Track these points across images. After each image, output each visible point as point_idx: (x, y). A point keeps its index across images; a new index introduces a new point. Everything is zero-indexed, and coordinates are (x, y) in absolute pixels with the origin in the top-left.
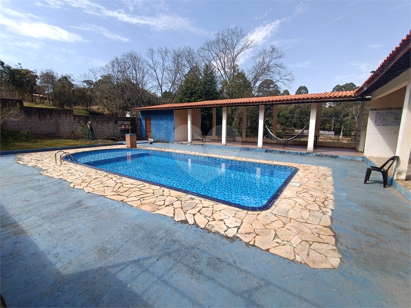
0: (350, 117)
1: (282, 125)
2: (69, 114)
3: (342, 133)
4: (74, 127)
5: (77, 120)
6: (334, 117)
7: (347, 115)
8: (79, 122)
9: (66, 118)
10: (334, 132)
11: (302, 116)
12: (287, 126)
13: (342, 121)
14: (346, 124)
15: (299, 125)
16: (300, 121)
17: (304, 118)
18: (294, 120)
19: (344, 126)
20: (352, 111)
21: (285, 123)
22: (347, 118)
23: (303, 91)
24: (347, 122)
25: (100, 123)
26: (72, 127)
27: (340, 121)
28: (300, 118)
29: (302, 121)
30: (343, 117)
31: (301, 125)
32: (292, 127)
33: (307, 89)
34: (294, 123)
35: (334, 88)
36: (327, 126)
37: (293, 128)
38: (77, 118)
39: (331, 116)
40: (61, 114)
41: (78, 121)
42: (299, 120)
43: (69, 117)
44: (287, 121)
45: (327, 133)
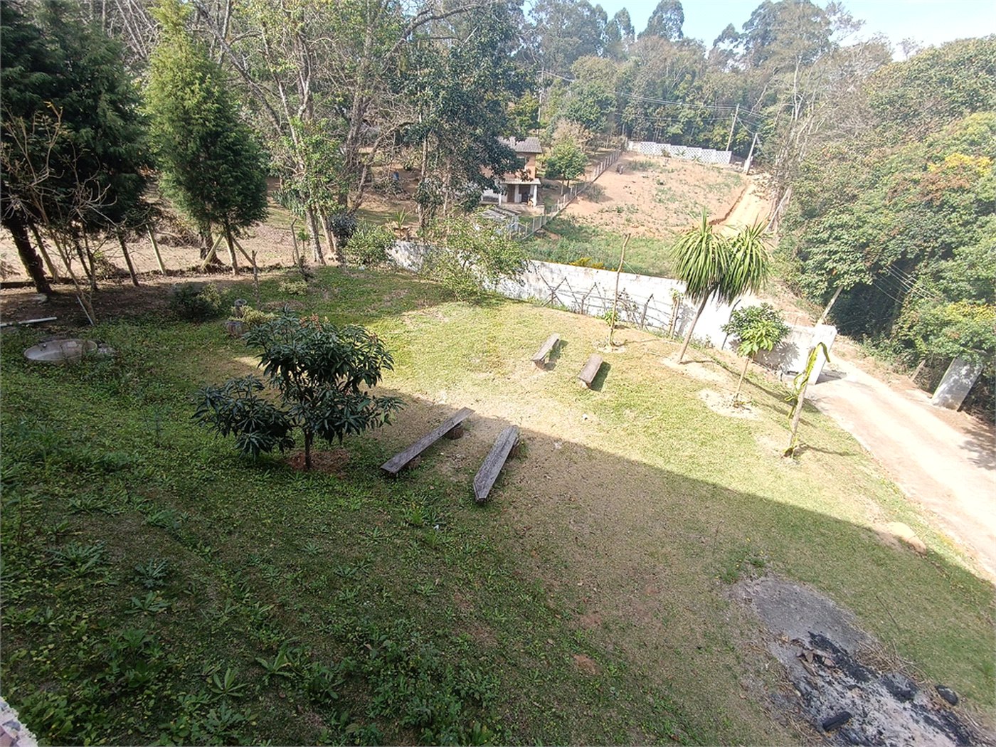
0: (780, 106)
1: (585, 128)
3: (750, 158)
6: (738, 105)
7: (773, 100)
10: (731, 152)
11: (651, 99)
12: (603, 131)
13: (757, 120)
14: (767, 127)
15: (642, 130)
16: (646, 114)
17: (659, 105)
18: (629, 113)
19: (759, 135)
20: (788, 86)
21: (596, 121)
22: (771, 109)
23: (669, 15)
24: (770, 121)
27: (751, 119)
28: (646, 106)
29: (651, 115)
30: (764, 107)
31: (647, 129)
32: (621, 135)
33: (680, 8)
34: (627, 123)
35: (757, 10)
36: (716, 133)
37: (623, 137)
39: (730, 103)
42: (641, 113)
44: (603, 114)
45: (712, 156)
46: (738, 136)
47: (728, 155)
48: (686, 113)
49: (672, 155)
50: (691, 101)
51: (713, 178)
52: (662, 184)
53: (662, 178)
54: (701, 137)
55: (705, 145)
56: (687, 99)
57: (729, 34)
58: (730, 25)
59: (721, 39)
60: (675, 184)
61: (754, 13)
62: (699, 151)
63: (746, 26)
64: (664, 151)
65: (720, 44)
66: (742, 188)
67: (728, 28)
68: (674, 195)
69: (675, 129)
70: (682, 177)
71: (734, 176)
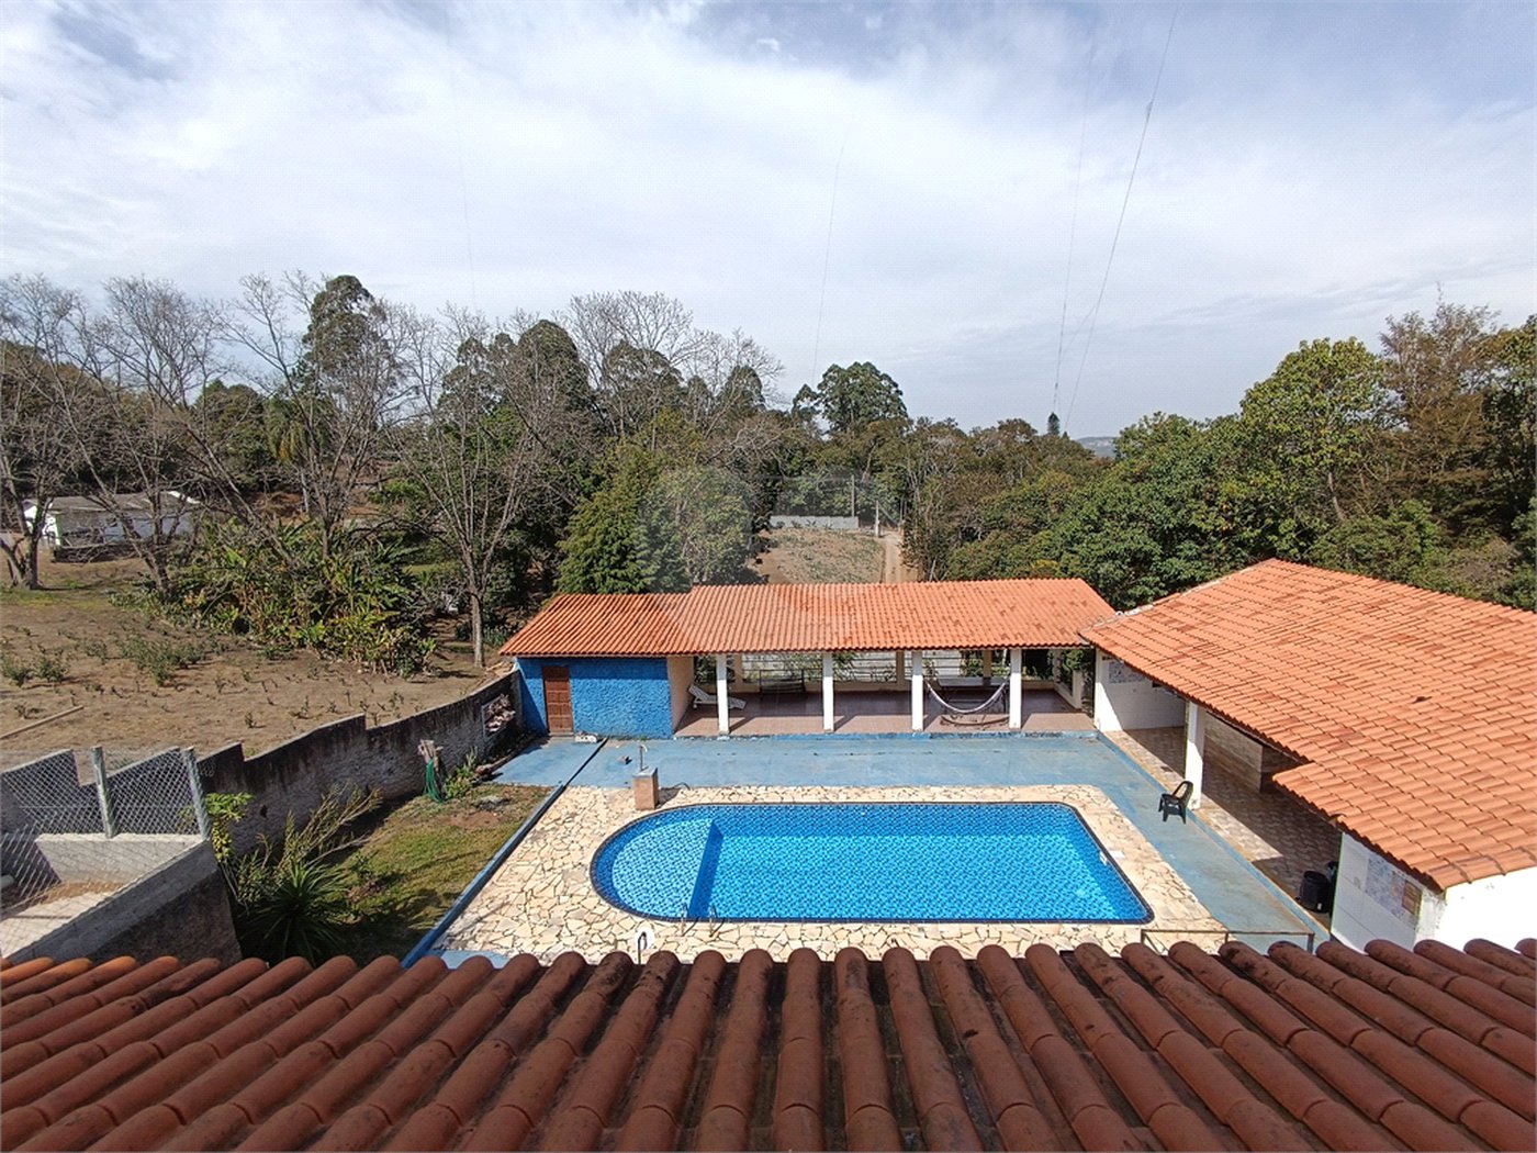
2: (354, 734)
3: (877, 521)
4: (370, 773)
5: (377, 744)
8: (382, 751)
9: (346, 749)
10: (857, 517)
26: (365, 775)
35: (827, 373)
36: (836, 501)
38: (375, 740)
41: (380, 747)
43: (354, 745)
45: (839, 523)
46: (858, 501)
47: (854, 520)
48: (805, 484)
49: (803, 525)
50: (807, 473)
51: (852, 546)
52: (810, 559)
53: (805, 551)
54: (824, 504)
55: (829, 512)
56: (803, 473)
57: (806, 392)
58: (805, 386)
59: (798, 398)
60: (821, 557)
61: (825, 376)
62: (827, 521)
63: (820, 386)
64: (793, 522)
65: (800, 402)
66: (881, 552)
67: (803, 389)
68: (827, 569)
69: (798, 500)
70: (825, 549)
71: (869, 541)
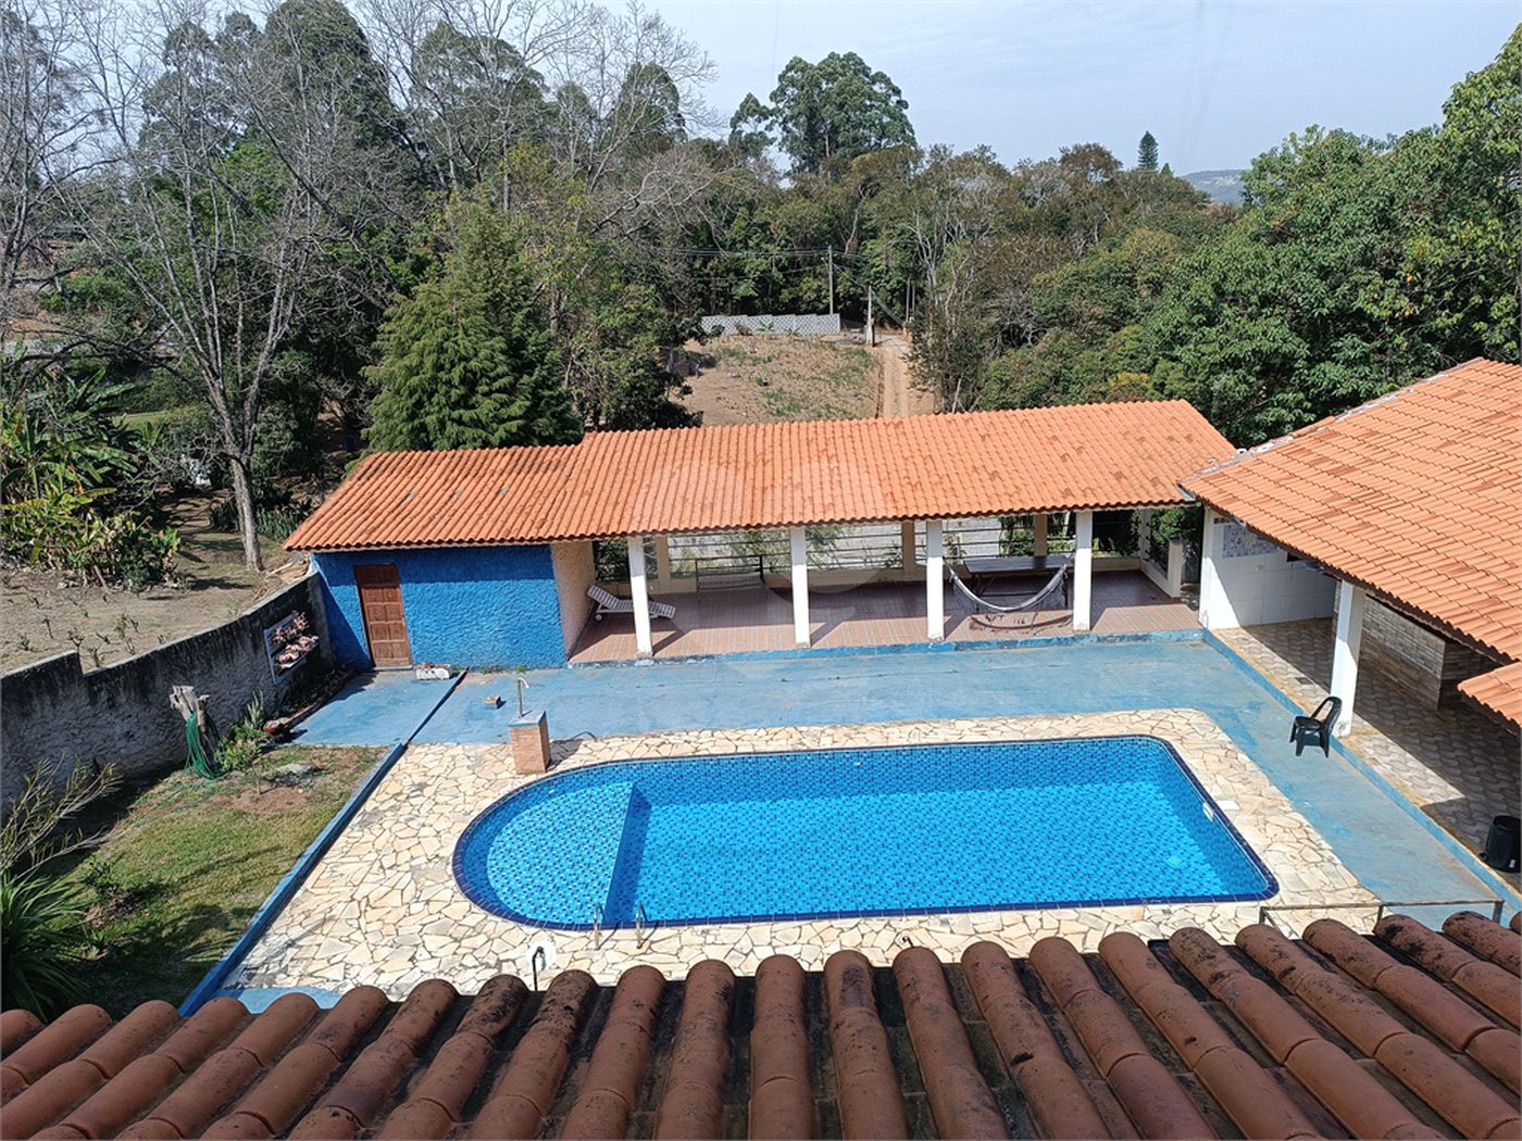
2: (63, 682)
4: (97, 739)
5: (104, 696)
6: (829, 246)
8: (112, 705)
9: (54, 705)
10: (838, 315)
13: (858, 261)
22: (876, 246)
24: (879, 261)
25: (196, 672)
26: (89, 743)
29: (701, 272)
30: (864, 242)
31: (700, 295)
35: (785, 73)
36: (805, 288)
38: (100, 690)
40: (30, 697)
41: (108, 700)
42: (685, 272)
43: (67, 698)
45: (811, 325)
46: (840, 289)
47: (834, 320)
48: (754, 263)
49: (753, 330)
50: (758, 245)
51: (832, 362)
52: (766, 384)
53: (758, 372)
54: (785, 295)
55: (793, 308)
56: (751, 243)
57: (750, 108)
58: (749, 96)
59: (739, 118)
60: (784, 381)
61: (781, 78)
62: (792, 321)
63: (773, 97)
64: (737, 326)
65: (742, 124)
66: (877, 370)
67: (747, 101)
68: (793, 399)
69: (744, 289)
70: (790, 368)
71: (857, 353)
